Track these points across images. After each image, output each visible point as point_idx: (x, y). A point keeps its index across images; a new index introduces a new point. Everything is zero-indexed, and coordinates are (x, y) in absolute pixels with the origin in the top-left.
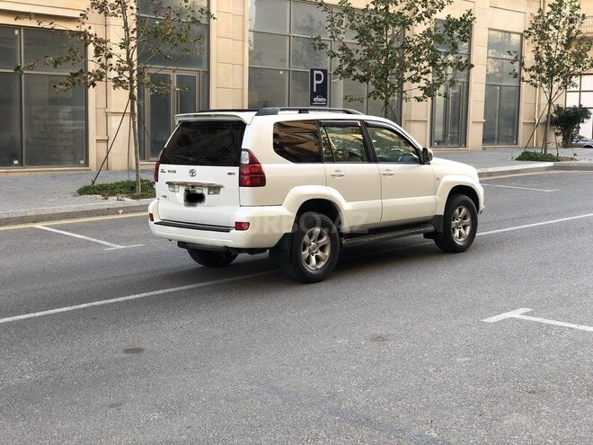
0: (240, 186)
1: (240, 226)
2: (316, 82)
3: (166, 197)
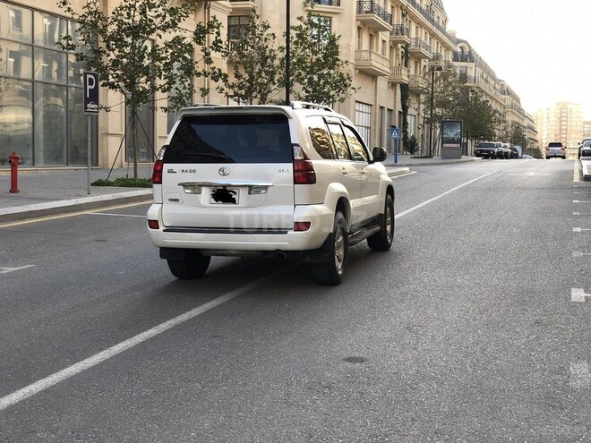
0: (295, 183)
1: (301, 226)
2: (89, 87)
3: (177, 200)
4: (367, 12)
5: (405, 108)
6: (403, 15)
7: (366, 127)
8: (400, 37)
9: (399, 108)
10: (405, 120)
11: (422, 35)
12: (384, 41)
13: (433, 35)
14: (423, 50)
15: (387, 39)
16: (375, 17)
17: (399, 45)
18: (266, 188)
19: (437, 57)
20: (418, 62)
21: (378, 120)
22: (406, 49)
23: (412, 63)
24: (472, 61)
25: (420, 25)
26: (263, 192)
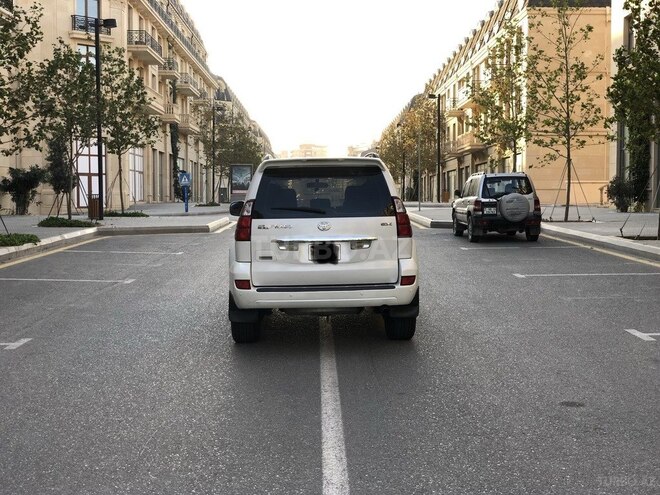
0: (398, 237)
3: (271, 258)
4: (136, 43)
5: (175, 150)
6: (170, 48)
7: (140, 172)
8: (168, 72)
9: (169, 151)
10: (175, 163)
11: (187, 69)
12: (153, 76)
13: (197, 71)
14: (191, 87)
15: (156, 74)
16: (148, 49)
17: (168, 81)
18: (369, 242)
19: (203, 95)
20: (184, 100)
21: (151, 164)
22: (173, 84)
23: (179, 100)
24: (229, 100)
25: (185, 58)
26: (365, 246)
